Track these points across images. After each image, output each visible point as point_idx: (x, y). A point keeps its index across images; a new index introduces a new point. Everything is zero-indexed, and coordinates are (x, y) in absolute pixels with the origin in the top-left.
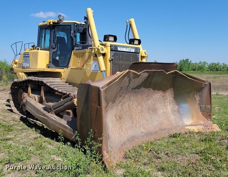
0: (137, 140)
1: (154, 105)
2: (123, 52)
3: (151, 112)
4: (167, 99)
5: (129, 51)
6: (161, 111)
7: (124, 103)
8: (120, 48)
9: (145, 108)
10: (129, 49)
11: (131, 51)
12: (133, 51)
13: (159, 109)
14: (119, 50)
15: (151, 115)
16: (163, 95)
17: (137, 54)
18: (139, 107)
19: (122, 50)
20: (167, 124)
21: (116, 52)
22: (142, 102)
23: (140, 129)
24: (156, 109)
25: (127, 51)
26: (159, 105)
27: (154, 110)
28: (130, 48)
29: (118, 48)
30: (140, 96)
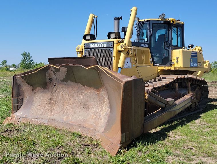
0: (54, 123)
1: (87, 101)
2: (94, 48)
3: (82, 107)
4: (104, 99)
5: (100, 47)
6: (93, 110)
7: (59, 92)
8: (92, 45)
9: (77, 101)
10: (100, 45)
11: (102, 47)
12: (105, 47)
13: (91, 106)
14: (90, 47)
15: (80, 110)
16: (97, 93)
17: (111, 49)
18: (72, 99)
19: (93, 47)
20: (91, 124)
21: (88, 49)
22: (74, 95)
23: (64, 117)
24: (88, 106)
25: (98, 47)
26: (92, 102)
27: (86, 107)
28: (102, 43)
29: (90, 45)
30: (71, 89)
